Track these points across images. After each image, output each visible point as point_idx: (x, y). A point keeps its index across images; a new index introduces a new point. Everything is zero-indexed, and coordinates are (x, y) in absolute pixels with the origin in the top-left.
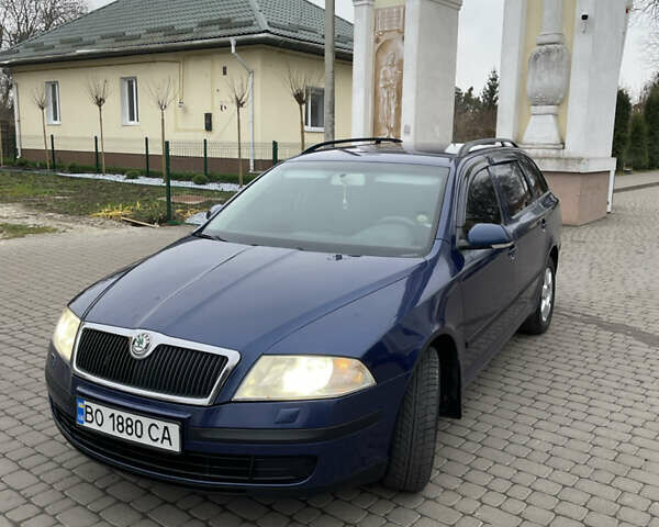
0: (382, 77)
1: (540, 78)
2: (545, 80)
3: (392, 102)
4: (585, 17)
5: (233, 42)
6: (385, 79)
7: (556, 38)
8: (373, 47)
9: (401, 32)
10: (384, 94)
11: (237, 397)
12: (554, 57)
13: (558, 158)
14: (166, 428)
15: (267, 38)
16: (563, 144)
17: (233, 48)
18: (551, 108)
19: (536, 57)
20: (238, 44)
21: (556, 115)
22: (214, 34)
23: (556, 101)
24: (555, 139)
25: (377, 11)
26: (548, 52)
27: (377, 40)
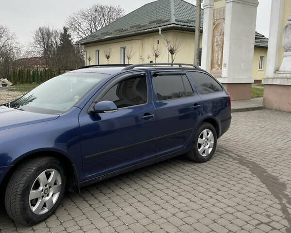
0: (215, 41)
1: (288, 38)
3: (220, 52)
6: (217, 42)
8: (212, 27)
9: (224, 19)
10: (216, 48)
15: (173, 27)
17: (160, 32)
19: (287, 27)
20: (163, 30)
22: (154, 26)
25: (214, 10)
27: (214, 24)
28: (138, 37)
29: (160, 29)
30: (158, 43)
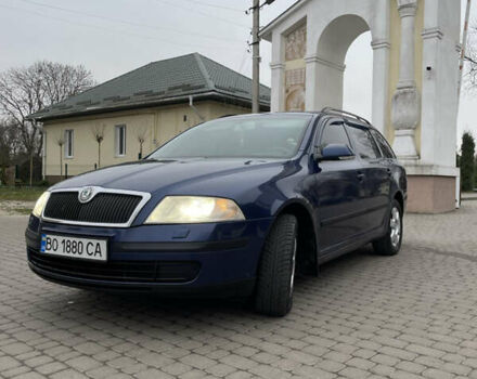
1: (400, 111)
2: (403, 112)
4: (429, 69)
5: (191, 99)
7: (409, 84)
8: (284, 95)
9: (303, 85)
11: (147, 221)
12: (409, 96)
13: (416, 166)
14: (98, 244)
15: (213, 95)
16: (419, 155)
17: (191, 103)
18: (409, 131)
19: (396, 97)
20: (195, 100)
21: (413, 136)
22: (178, 95)
23: (413, 126)
24: (413, 152)
25: (286, 72)
26: (405, 93)
27: (287, 91)
28: (148, 110)
29: (191, 98)
30: (185, 119)
